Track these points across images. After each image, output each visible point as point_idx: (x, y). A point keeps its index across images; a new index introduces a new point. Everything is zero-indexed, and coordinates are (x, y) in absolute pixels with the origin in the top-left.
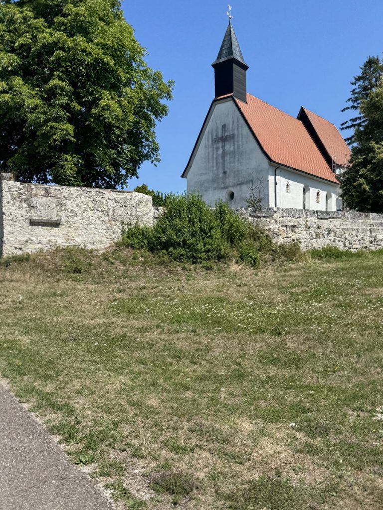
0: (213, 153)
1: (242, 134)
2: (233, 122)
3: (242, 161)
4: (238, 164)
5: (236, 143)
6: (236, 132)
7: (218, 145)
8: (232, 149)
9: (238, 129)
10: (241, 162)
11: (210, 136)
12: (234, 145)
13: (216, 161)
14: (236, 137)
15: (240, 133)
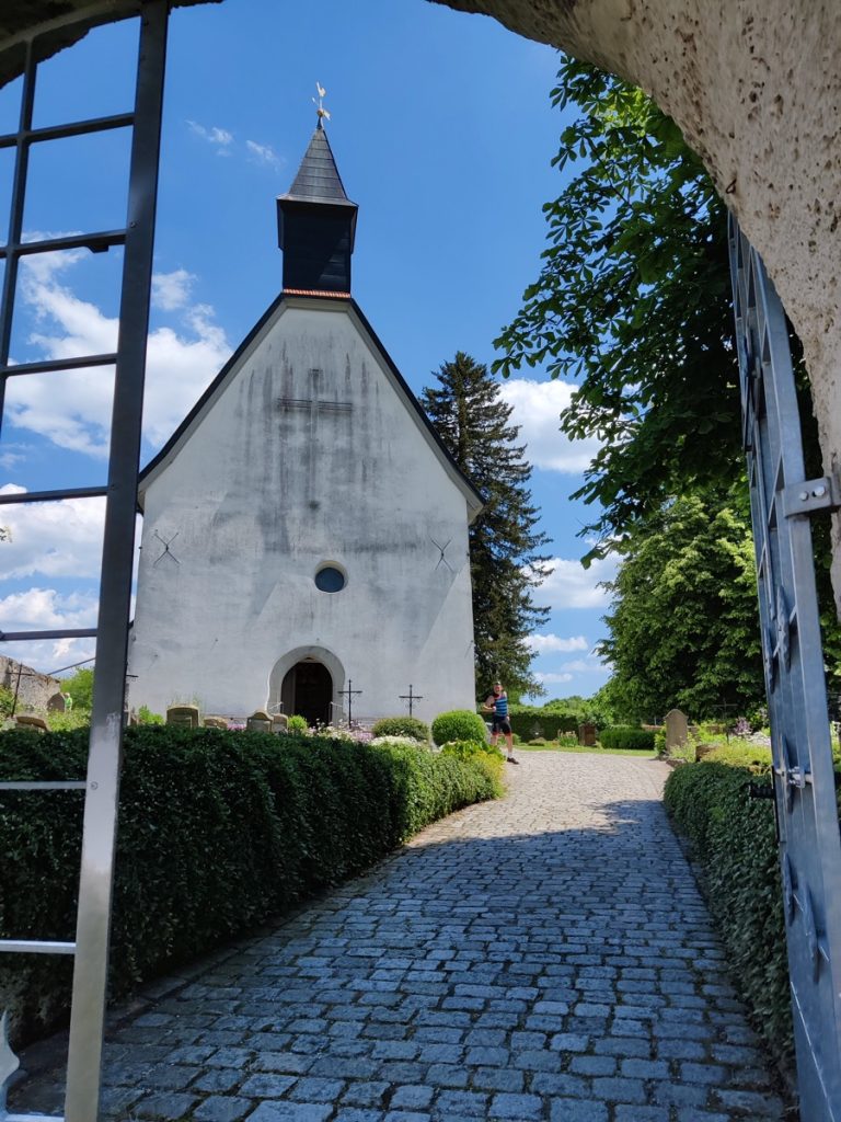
0: (269, 442)
1: (379, 410)
2: (348, 371)
3: (377, 483)
4: (364, 490)
5: (357, 431)
6: (357, 400)
7: (289, 421)
8: (342, 442)
9: (365, 391)
10: (375, 487)
11: (259, 389)
12: (351, 434)
13: (282, 464)
14: (358, 413)
15: (373, 405)
